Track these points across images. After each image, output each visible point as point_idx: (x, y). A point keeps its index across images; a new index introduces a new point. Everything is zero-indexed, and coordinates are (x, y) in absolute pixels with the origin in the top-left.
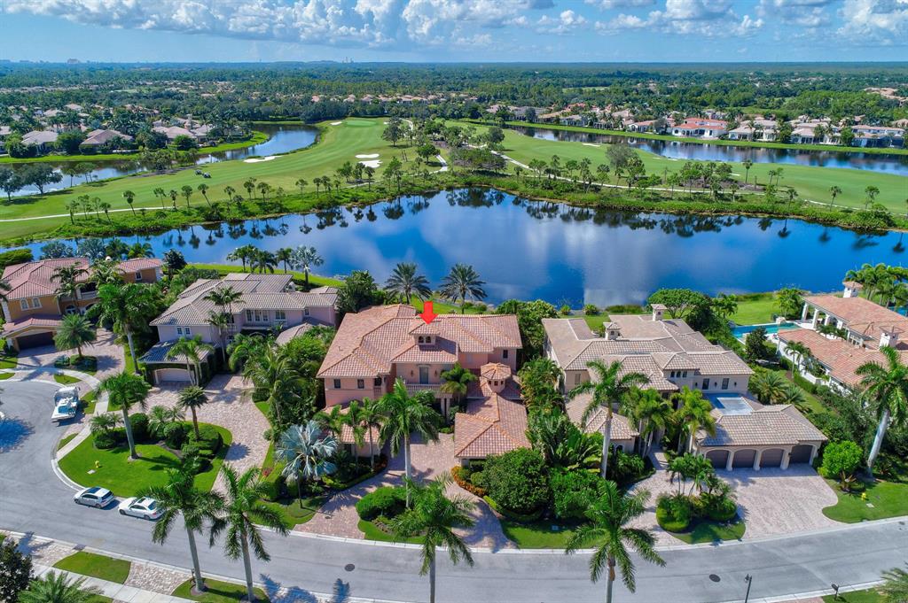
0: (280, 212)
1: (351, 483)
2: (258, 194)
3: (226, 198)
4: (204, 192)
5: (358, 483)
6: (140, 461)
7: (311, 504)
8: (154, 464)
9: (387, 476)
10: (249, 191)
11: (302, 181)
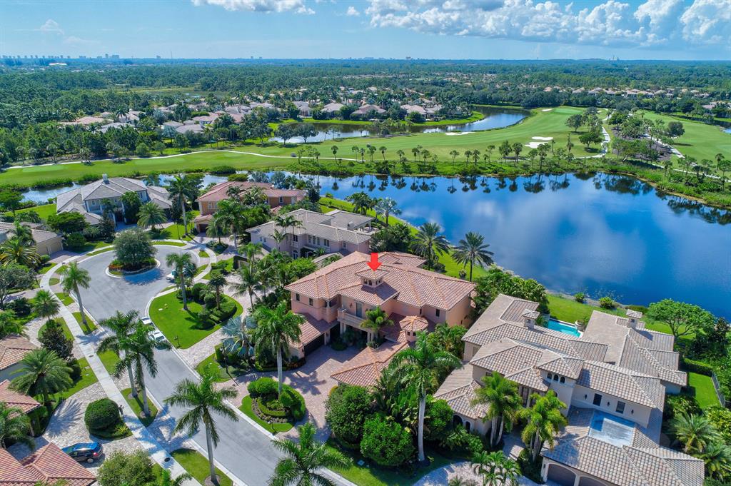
0: (432, 173)
1: (266, 369)
2: (420, 158)
3: (397, 158)
4: (383, 152)
5: (271, 371)
6: (186, 311)
7: (234, 373)
8: (189, 316)
9: (295, 374)
10: (415, 155)
11: (455, 151)
